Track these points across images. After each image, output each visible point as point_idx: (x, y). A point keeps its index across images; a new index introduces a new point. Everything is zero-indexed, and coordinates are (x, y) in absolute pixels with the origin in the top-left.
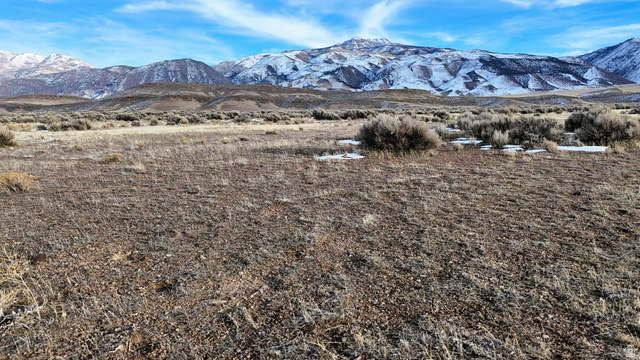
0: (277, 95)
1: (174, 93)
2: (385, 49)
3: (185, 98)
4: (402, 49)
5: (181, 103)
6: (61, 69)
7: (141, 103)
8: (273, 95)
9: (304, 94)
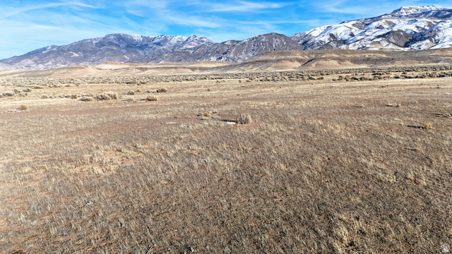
0: (352, 55)
1: (283, 57)
2: (431, 14)
3: (291, 60)
4: (448, 13)
5: (289, 63)
6: (196, 44)
7: (265, 65)
8: (349, 56)
9: (372, 54)
